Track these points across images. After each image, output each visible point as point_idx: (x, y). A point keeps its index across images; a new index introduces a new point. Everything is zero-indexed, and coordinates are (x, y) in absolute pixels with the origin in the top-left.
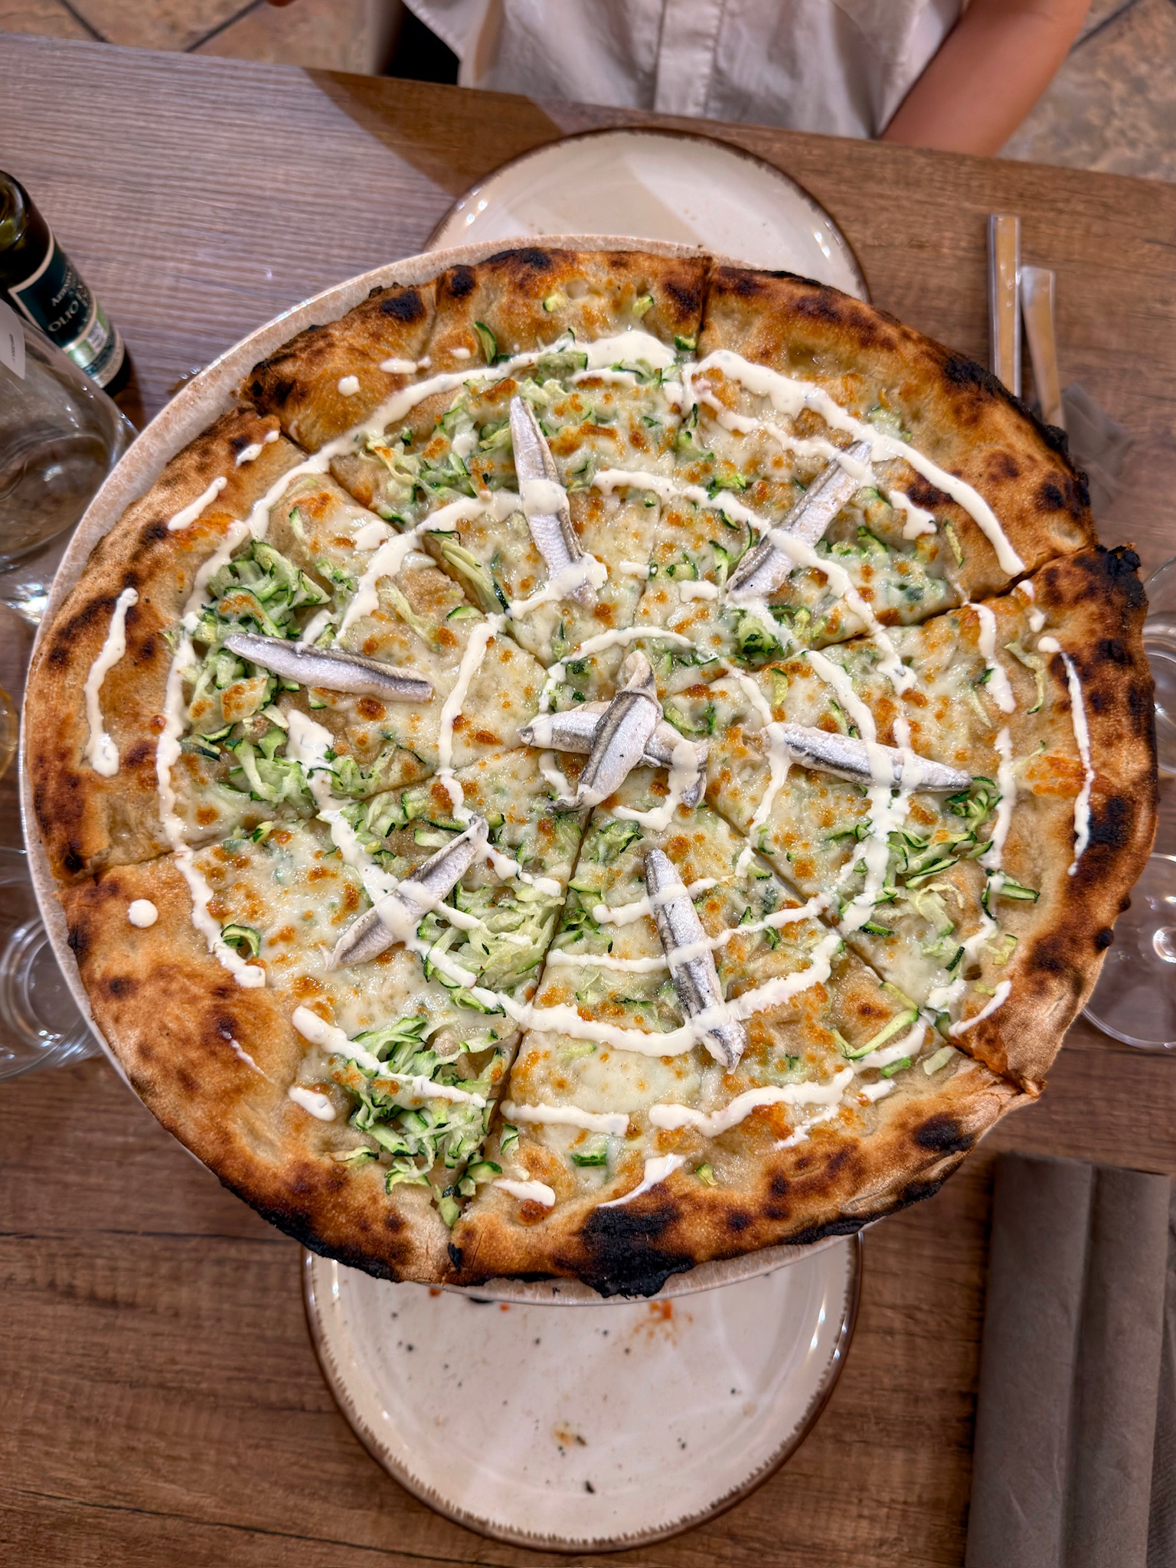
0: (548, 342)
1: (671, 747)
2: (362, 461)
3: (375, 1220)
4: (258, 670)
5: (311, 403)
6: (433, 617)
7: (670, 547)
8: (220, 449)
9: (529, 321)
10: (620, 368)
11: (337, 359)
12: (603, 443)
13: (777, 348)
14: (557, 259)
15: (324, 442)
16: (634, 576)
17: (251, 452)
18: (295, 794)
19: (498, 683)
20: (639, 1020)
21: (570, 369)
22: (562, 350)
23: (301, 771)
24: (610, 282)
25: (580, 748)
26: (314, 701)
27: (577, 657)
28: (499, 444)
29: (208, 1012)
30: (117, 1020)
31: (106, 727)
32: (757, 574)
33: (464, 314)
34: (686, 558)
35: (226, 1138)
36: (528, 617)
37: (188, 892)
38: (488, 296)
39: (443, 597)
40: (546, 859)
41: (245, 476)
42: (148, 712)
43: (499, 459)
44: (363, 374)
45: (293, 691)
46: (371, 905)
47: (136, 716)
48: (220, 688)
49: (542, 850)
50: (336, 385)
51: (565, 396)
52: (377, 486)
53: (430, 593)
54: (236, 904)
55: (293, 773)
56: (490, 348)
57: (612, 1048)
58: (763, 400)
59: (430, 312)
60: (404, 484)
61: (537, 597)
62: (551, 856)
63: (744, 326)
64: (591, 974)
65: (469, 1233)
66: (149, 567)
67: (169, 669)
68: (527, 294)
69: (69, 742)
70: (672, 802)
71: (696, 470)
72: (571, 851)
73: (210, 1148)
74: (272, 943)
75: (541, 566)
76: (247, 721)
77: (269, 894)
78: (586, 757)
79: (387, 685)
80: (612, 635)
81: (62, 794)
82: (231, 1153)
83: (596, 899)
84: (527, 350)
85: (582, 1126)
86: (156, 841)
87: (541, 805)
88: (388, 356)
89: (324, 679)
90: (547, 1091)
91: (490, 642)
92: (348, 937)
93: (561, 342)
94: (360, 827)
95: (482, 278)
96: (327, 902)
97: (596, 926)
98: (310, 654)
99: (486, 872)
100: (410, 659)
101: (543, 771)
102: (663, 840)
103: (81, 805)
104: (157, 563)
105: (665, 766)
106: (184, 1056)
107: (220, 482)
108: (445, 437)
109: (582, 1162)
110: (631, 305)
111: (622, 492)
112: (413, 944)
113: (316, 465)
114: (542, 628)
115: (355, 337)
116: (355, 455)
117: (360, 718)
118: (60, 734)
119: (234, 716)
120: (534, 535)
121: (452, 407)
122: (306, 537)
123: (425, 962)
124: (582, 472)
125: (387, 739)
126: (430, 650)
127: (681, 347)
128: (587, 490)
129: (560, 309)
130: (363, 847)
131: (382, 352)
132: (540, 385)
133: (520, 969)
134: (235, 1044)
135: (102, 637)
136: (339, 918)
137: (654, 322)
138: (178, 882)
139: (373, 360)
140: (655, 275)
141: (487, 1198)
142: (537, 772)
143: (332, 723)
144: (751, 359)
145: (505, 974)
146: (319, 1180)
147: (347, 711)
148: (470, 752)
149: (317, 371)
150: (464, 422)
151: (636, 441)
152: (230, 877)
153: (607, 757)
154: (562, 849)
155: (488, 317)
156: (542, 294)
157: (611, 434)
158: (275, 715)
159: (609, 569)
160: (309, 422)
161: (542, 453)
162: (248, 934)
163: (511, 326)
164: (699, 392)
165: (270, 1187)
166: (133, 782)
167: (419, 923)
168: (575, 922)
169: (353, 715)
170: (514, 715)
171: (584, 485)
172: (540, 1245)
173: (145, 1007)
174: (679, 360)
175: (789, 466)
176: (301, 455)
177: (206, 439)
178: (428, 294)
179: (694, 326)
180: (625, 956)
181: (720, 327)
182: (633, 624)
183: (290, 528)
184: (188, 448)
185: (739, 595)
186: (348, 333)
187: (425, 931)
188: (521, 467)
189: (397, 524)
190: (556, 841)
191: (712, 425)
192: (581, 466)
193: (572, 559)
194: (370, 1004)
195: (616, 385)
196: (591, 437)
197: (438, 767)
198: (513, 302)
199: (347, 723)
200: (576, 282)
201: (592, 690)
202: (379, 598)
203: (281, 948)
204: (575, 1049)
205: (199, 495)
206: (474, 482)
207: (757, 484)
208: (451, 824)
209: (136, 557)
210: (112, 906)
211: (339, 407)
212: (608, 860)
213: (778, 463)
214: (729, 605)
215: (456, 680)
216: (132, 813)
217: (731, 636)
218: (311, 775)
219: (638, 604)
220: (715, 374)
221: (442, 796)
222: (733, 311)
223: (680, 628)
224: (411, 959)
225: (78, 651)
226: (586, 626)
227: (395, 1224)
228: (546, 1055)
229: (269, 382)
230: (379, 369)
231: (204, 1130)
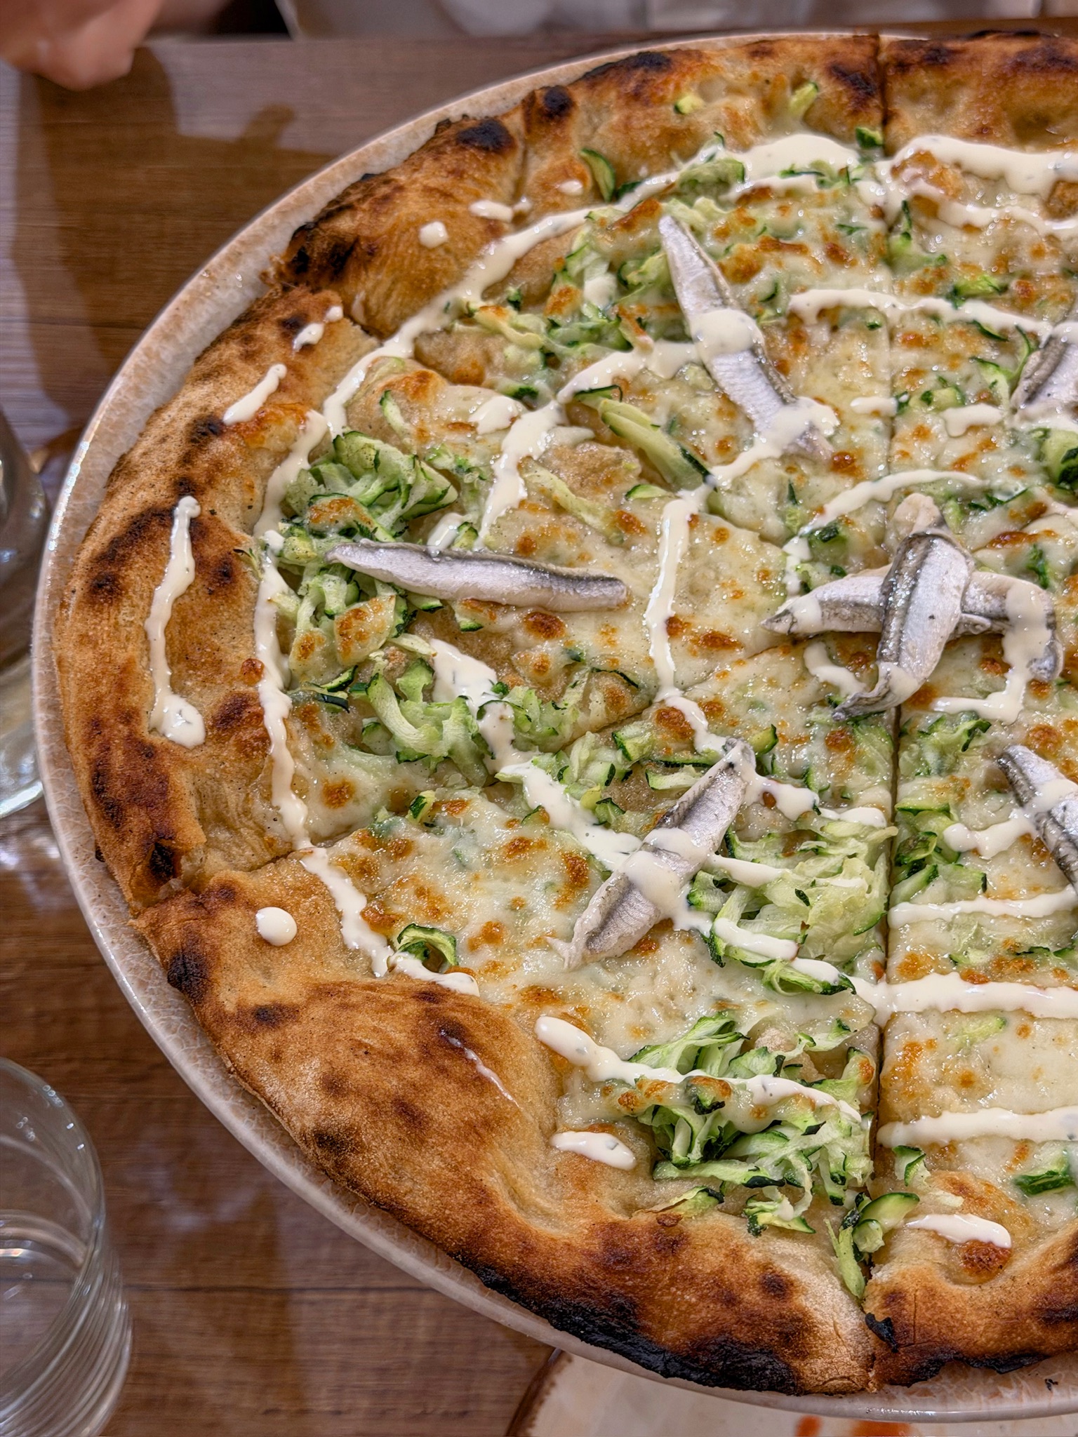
0: (688, 155)
1: (1001, 594)
2: (461, 333)
3: (744, 1286)
4: (379, 588)
5: (383, 264)
6: (606, 500)
7: (916, 373)
8: (268, 333)
9: (657, 132)
10: (792, 173)
11: (411, 205)
12: (793, 261)
13: (997, 121)
14: (679, 58)
15: (402, 318)
16: (876, 413)
17: (311, 333)
18: (465, 746)
19: (717, 571)
20: (1061, 973)
21: (722, 183)
22: (711, 158)
23: (467, 710)
24: (755, 76)
25: (864, 624)
26: (464, 621)
27: (820, 522)
28: (652, 276)
29: (419, 1018)
30: (277, 1057)
31: (177, 687)
32: (1054, 380)
33: (566, 140)
34: (943, 382)
35: (483, 1197)
36: (738, 486)
37: (330, 899)
38: (590, 119)
39: (615, 474)
40: (850, 783)
41: (308, 364)
42: (235, 658)
43: (652, 299)
44: (450, 219)
45: (432, 610)
46: (606, 874)
47: (217, 665)
48: (331, 617)
49: (842, 775)
50: (417, 234)
51: (724, 217)
52: (488, 359)
53: (594, 471)
54: (405, 905)
55: (456, 713)
56: (606, 179)
57: (1032, 1017)
58: (995, 182)
59: (520, 145)
60: (529, 348)
61: (745, 459)
62: (857, 779)
63: (945, 105)
64: (966, 926)
65: (893, 1296)
66: (208, 470)
67: (255, 601)
68: (647, 104)
69: (133, 700)
70: (1017, 681)
71: (928, 278)
72: (884, 767)
73: (460, 1218)
74: (473, 947)
75: (740, 421)
76: (378, 656)
77: (450, 885)
78: (876, 638)
79: (563, 589)
80: (864, 490)
81: (134, 768)
82: (497, 1219)
83: (945, 819)
84: (659, 172)
85: (1019, 1136)
86: (269, 834)
87: (823, 716)
88: (478, 197)
89: (475, 585)
90: (946, 1094)
91: (694, 521)
92: (591, 917)
93: (704, 153)
94: (565, 775)
95: (580, 97)
96: (540, 882)
97: (955, 857)
98: (450, 556)
99: (767, 814)
100: (583, 558)
101: (813, 671)
102: (1018, 734)
103: (164, 780)
104: (218, 465)
105: (997, 626)
106: (400, 1079)
107: (277, 371)
108: (571, 285)
109: (1035, 1187)
110: (786, 102)
111: (832, 316)
112: (686, 920)
113: (398, 347)
114: (763, 496)
115: (432, 175)
116: (448, 331)
117: (531, 639)
118: (121, 687)
119: (357, 652)
120: (722, 384)
121: (575, 247)
122: (407, 426)
123: (710, 942)
124: (771, 299)
125: (576, 661)
126: (609, 543)
127: (867, 143)
128: (783, 321)
129: (696, 110)
130: (578, 803)
131: (467, 191)
132: (691, 205)
133: (858, 927)
134: (472, 1055)
135: (162, 556)
136: (565, 899)
137: (820, 120)
138: (313, 886)
139: (457, 201)
140: (812, 59)
141: (906, 1246)
142: (804, 674)
143: (493, 653)
144: (967, 137)
145: (837, 937)
146: (642, 1241)
147: (511, 630)
148: (702, 663)
149: (386, 222)
150: (595, 263)
151: (836, 254)
152: (387, 872)
153: (910, 623)
154: (871, 768)
155: (596, 143)
156: (670, 96)
157: (800, 249)
158: (416, 643)
159: (836, 410)
160: (382, 290)
161: (715, 280)
162: (436, 937)
163: (632, 146)
164: (907, 184)
165: (566, 1265)
166: (229, 751)
167: (687, 889)
168: (920, 855)
169: (521, 636)
170: (751, 608)
171: (778, 316)
172: (1012, 1300)
173: (318, 1030)
174: (865, 160)
175: (1054, 253)
176: (373, 340)
177: (243, 326)
178: (515, 123)
179: (877, 116)
180: (1008, 895)
181: (909, 114)
182: (889, 470)
183: (384, 419)
184: (221, 339)
185: (1034, 409)
186: (416, 175)
187: (702, 898)
188: (688, 299)
189: (527, 398)
190: (861, 754)
191: (933, 225)
192: (768, 291)
193: (784, 402)
194: (641, 1009)
195: (791, 193)
196: (775, 254)
197: (658, 688)
198: (628, 118)
199: (514, 647)
200: (710, 81)
201: (855, 560)
202: (527, 484)
203: (488, 953)
204: (972, 1027)
205: (254, 385)
206: (626, 327)
207: (1013, 284)
208: (696, 759)
209: (186, 460)
210: (232, 916)
211: (423, 265)
212: (946, 770)
213: (1038, 253)
214: (1024, 427)
215: (655, 574)
216: (232, 795)
217: (1038, 465)
218: (481, 712)
219: (890, 448)
220: (924, 158)
221: (672, 720)
222: (924, 92)
223: (960, 464)
224: (689, 941)
225: (133, 575)
226: (825, 483)
227: (778, 1286)
228: (931, 1044)
229: (320, 246)
230: (469, 213)
231: (446, 1188)
